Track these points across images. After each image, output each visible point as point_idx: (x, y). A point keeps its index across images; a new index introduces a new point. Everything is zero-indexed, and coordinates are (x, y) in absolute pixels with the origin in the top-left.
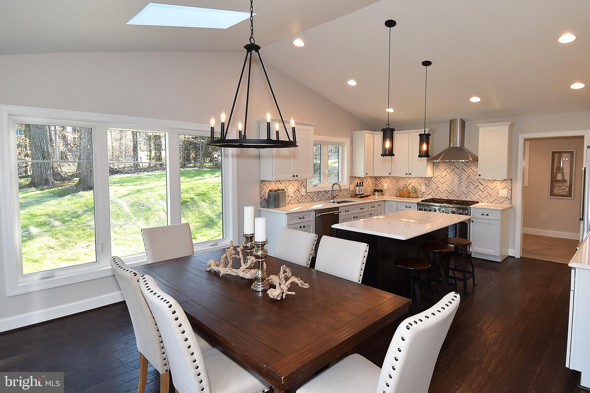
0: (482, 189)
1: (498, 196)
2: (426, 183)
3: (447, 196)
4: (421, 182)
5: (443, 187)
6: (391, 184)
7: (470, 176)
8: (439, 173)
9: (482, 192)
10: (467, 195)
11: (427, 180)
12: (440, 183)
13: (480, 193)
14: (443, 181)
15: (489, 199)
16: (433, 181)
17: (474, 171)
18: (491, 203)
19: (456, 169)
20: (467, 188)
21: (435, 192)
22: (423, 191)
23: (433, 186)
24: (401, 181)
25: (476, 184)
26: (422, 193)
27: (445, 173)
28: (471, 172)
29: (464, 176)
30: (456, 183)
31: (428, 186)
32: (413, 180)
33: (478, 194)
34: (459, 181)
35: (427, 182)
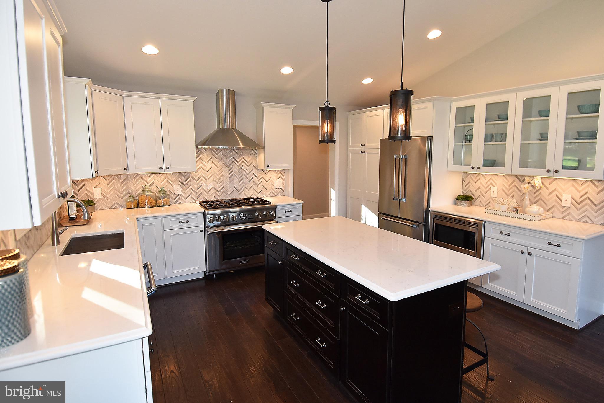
0: (256, 181)
1: (273, 188)
2: (181, 180)
3: (214, 196)
4: (172, 179)
5: (208, 185)
6: (110, 186)
7: (242, 167)
8: (201, 165)
9: (257, 185)
10: (240, 192)
11: (183, 175)
12: (204, 179)
13: (255, 187)
14: (207, 175)
15: (265, 193)
16: (192, 177)
17: (247, 160)
18: (266, 197)
19: (225, 159)
20: (239, 182)
21: (196, 193)
22: (177, 193)
23: (193, 184)
24: (131, 180)
25: (250, 176)
26: (175, 196)
27: (209, 165)
28: (243, 162)
29: (236, 168)
30: (225, 176)
31: (185, 184)
32: (156, 177)
33: (252, 188)
34: (229, 174)
35: (183, 179)
